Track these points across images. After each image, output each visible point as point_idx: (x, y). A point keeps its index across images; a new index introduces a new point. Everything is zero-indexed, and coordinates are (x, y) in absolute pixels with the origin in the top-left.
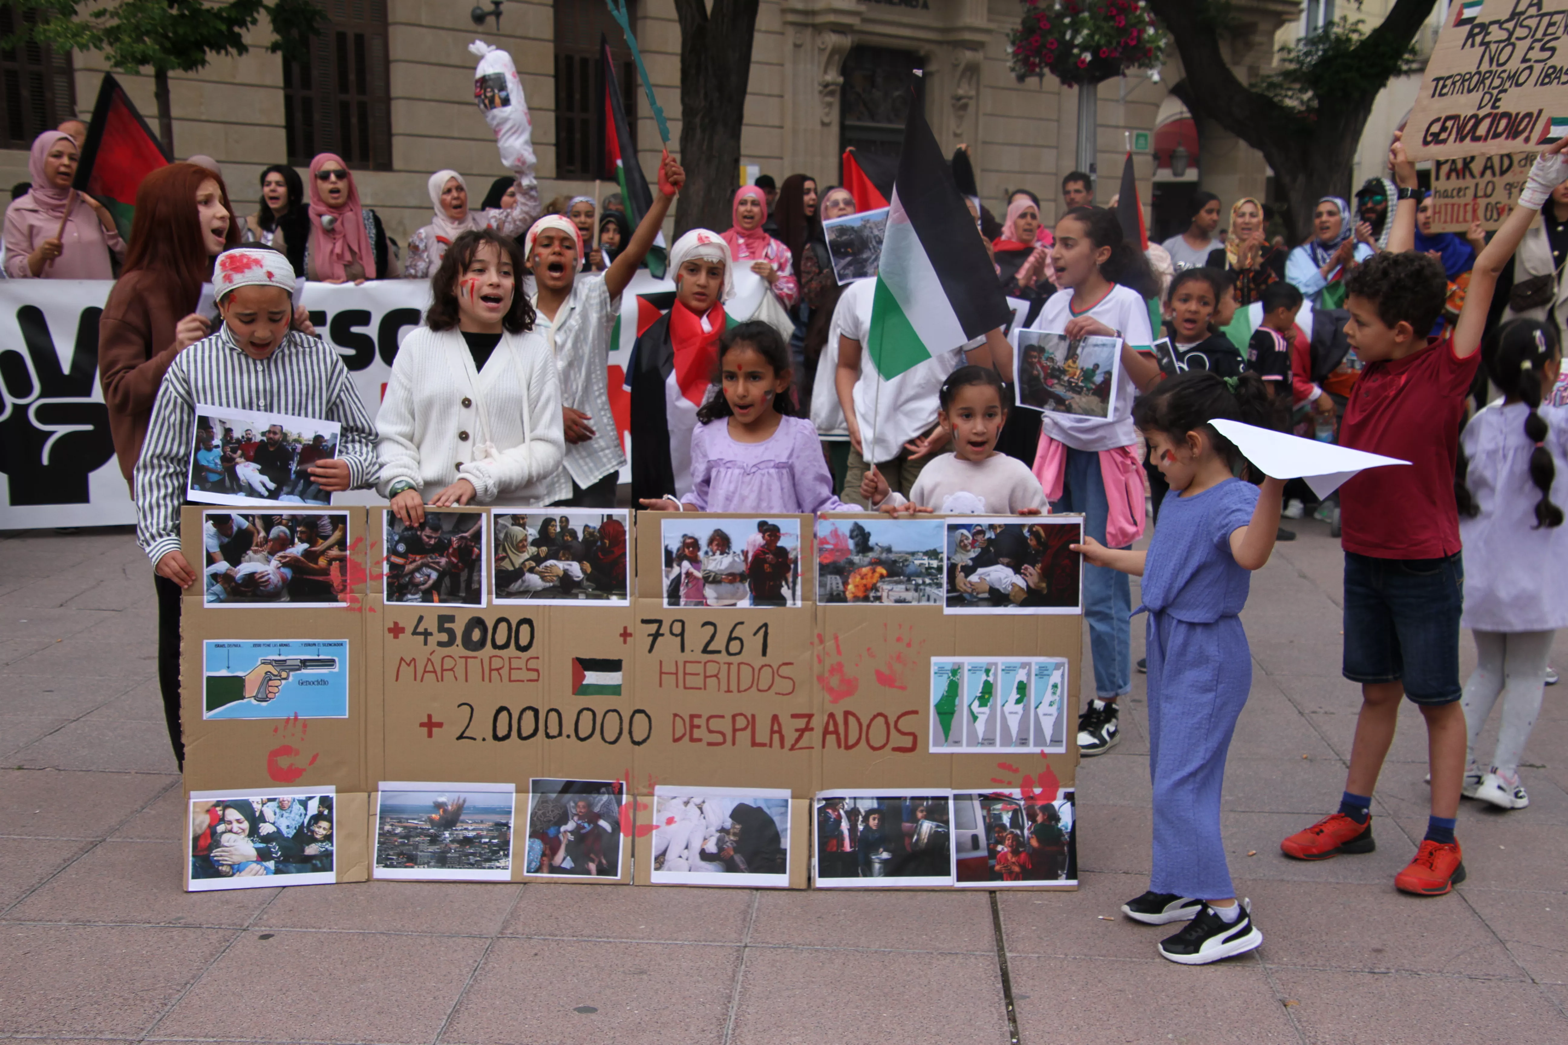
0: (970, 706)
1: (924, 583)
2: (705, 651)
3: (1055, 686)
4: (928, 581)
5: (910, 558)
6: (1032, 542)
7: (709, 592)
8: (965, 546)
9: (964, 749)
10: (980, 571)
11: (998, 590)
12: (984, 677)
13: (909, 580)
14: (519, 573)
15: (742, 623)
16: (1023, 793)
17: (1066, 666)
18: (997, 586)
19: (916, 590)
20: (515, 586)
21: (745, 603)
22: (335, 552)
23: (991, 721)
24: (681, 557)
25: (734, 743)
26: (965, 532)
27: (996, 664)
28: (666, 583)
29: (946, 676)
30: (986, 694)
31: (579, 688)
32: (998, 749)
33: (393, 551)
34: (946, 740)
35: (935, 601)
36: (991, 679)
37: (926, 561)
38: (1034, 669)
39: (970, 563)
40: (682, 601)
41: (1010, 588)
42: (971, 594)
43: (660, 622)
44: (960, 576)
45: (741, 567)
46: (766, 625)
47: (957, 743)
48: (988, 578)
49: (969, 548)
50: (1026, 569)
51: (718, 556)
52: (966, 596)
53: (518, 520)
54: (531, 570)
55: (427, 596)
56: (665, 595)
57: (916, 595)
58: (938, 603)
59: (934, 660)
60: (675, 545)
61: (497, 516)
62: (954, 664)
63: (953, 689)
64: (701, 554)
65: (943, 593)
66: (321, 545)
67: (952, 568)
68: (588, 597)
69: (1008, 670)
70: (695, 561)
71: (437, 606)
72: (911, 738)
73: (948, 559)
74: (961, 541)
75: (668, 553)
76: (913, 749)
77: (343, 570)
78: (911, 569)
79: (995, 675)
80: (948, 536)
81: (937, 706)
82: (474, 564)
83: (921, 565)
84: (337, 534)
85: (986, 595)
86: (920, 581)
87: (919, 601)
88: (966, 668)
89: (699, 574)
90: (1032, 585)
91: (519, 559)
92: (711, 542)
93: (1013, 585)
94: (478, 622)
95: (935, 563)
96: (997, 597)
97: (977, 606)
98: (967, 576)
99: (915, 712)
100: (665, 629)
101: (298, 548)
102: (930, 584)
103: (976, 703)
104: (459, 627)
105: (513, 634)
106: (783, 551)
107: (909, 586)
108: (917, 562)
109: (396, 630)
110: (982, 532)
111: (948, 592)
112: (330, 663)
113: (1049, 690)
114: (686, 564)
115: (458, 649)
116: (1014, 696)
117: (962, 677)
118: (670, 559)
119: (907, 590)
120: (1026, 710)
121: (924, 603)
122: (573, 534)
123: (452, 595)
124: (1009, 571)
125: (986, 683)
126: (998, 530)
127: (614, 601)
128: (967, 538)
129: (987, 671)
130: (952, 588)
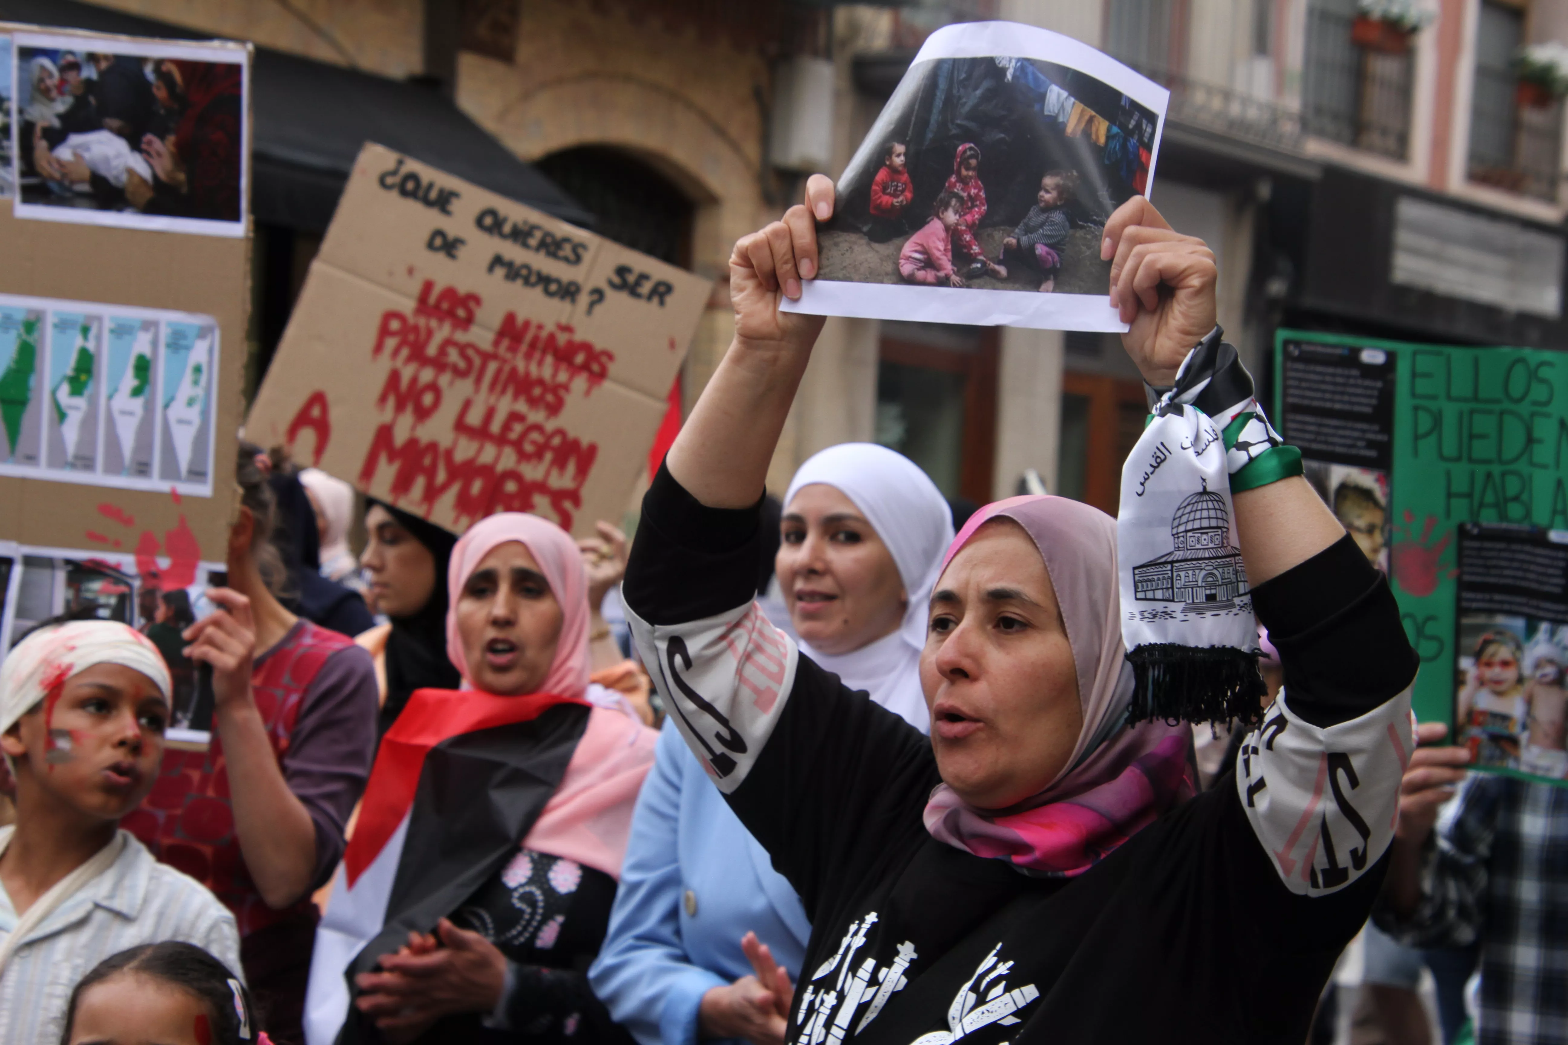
0: (54, 393)
3: (198, 370)
6: (160, 93)
8: (46, 91)
9: (42, 471)
10: (74, 139)
11: (105, 179)
12: (79, 342)
16: (140, 564)
17: (217, 334)
23: (89, 423)
26: (46, 62)
27: (99, 319)
29: (14, 332)
30: (83, 372)
32: (99, 477)
34: (13, 453)
36: (91, 346)
38: (164, 334)
39: (56, 123)
41: (124, 178)
42: (60, 182)
44: (42, 145)
47: (31, 459)
48: (87, 155)
49: (54, 93)
50: (150, 143)
52: (54, 186)
58: (6, 196)
62: (30, 311)
63: (27, 357)
69: (122, 331)
73: (20, 112)
74: (41, 80)
79: (99, 338)
80: (18, 68)
85: (85, 188)
88: (50, 321)
90: (162, 175)
93: (131, 172)
96: (104, 192)
97: (72, 206)
98: (52, 148)
103: (65, 389)
110: (75, 66)
113: (188, 376)
116: (130, 380)
117: (42, 337)
120: (149, 409)
124: (122, 145)
125: (83, 351)
126: (104, 65)
128: (51, 75)
129: (85, 331)
130: (29, 168)
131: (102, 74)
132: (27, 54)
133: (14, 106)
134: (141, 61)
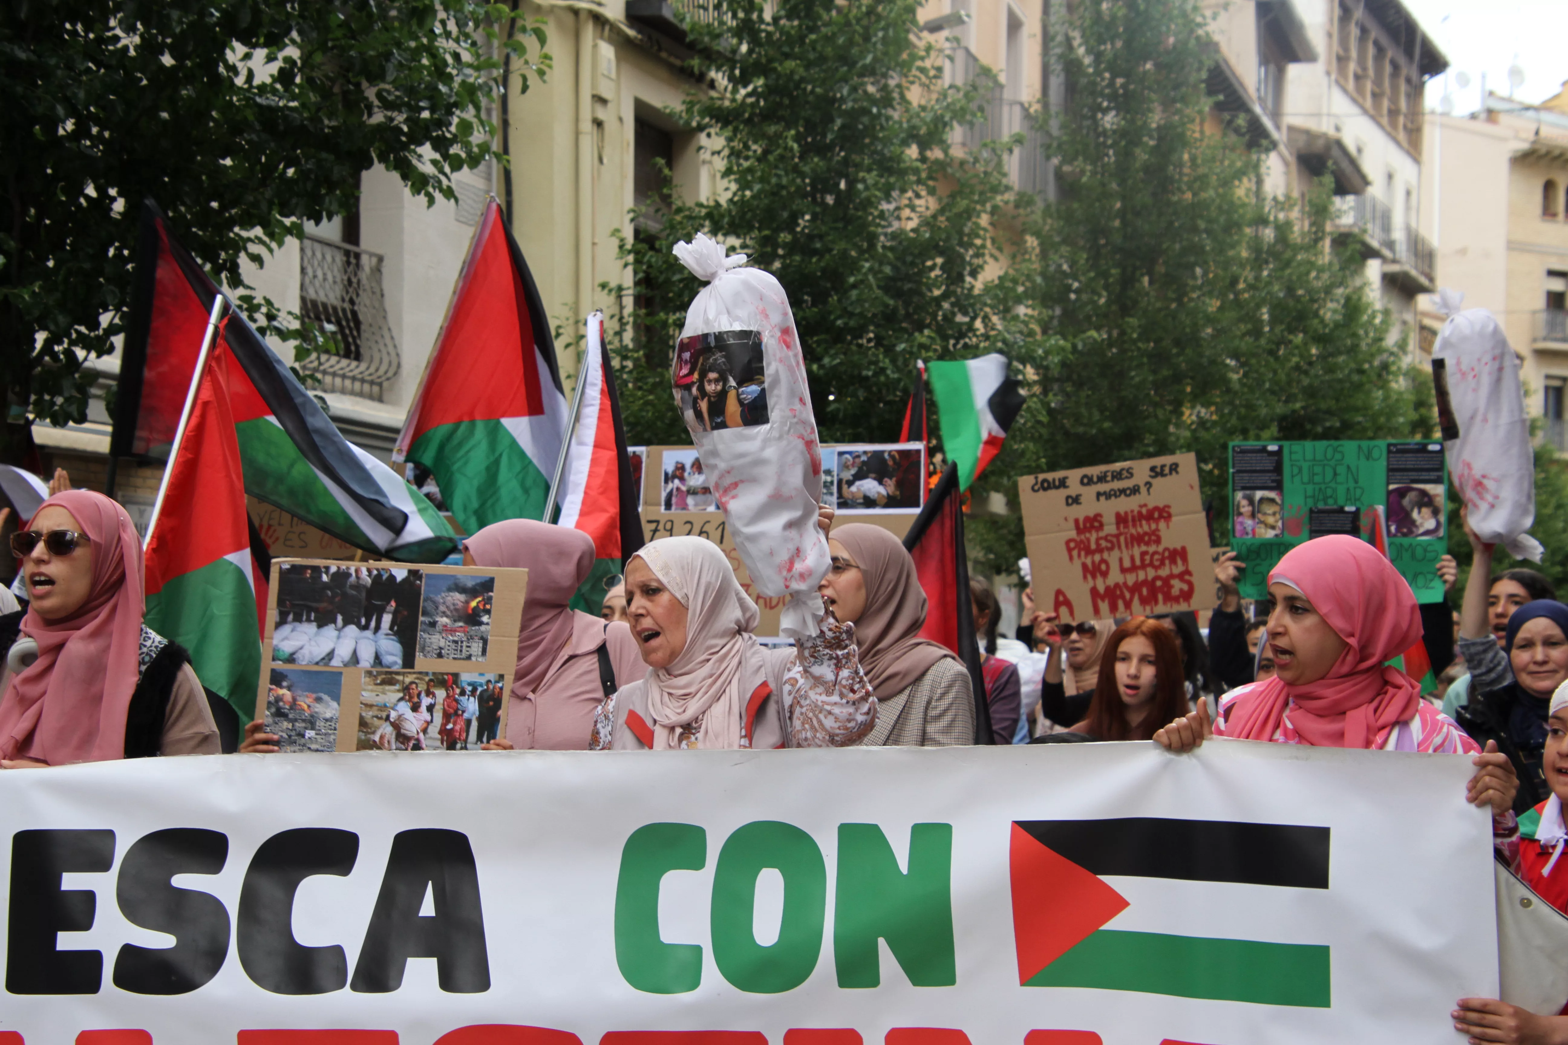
4: (826, 491)
6: (891, 463)
7: (690, 500)
8: (848, 467)
10: (858, 483)
11: (869, 497)
15: (709, 522)
18: (868, 494)
21: (711, 508)
24: (674, 478)
26: (848, 457)
37: (825, 476)
39: (851, 478)
40: (673, 508)
41: (876, 496)
42: (851, 500)
43: (658, 522)
44: (845, 487)
46: (723, 522)
48: (862, 488)
49: (850, 467)
50: (886, 482)
51: (696, 475)
52: (849, 502)
64: (686, 475)
67: (840, 482)
70: (682, 479)
73: (838, 475)
74: (846, 463)
83: (822, 479)
85: (861, 501)
86: (822, 489)
89: (684, 488)
90: (890, 494)
92: (693, 466)
93: (879, 493)
96: (869, 503)
98: (849, 487)
100: (661, 527)
108: (820, 477)
110: (859, 457)
114: (677, 481)
124: (875, 483)
126: (869, 455)
128: (849, 461)
130: (840, 496)
131: (868, 459)
134: (883, 452)
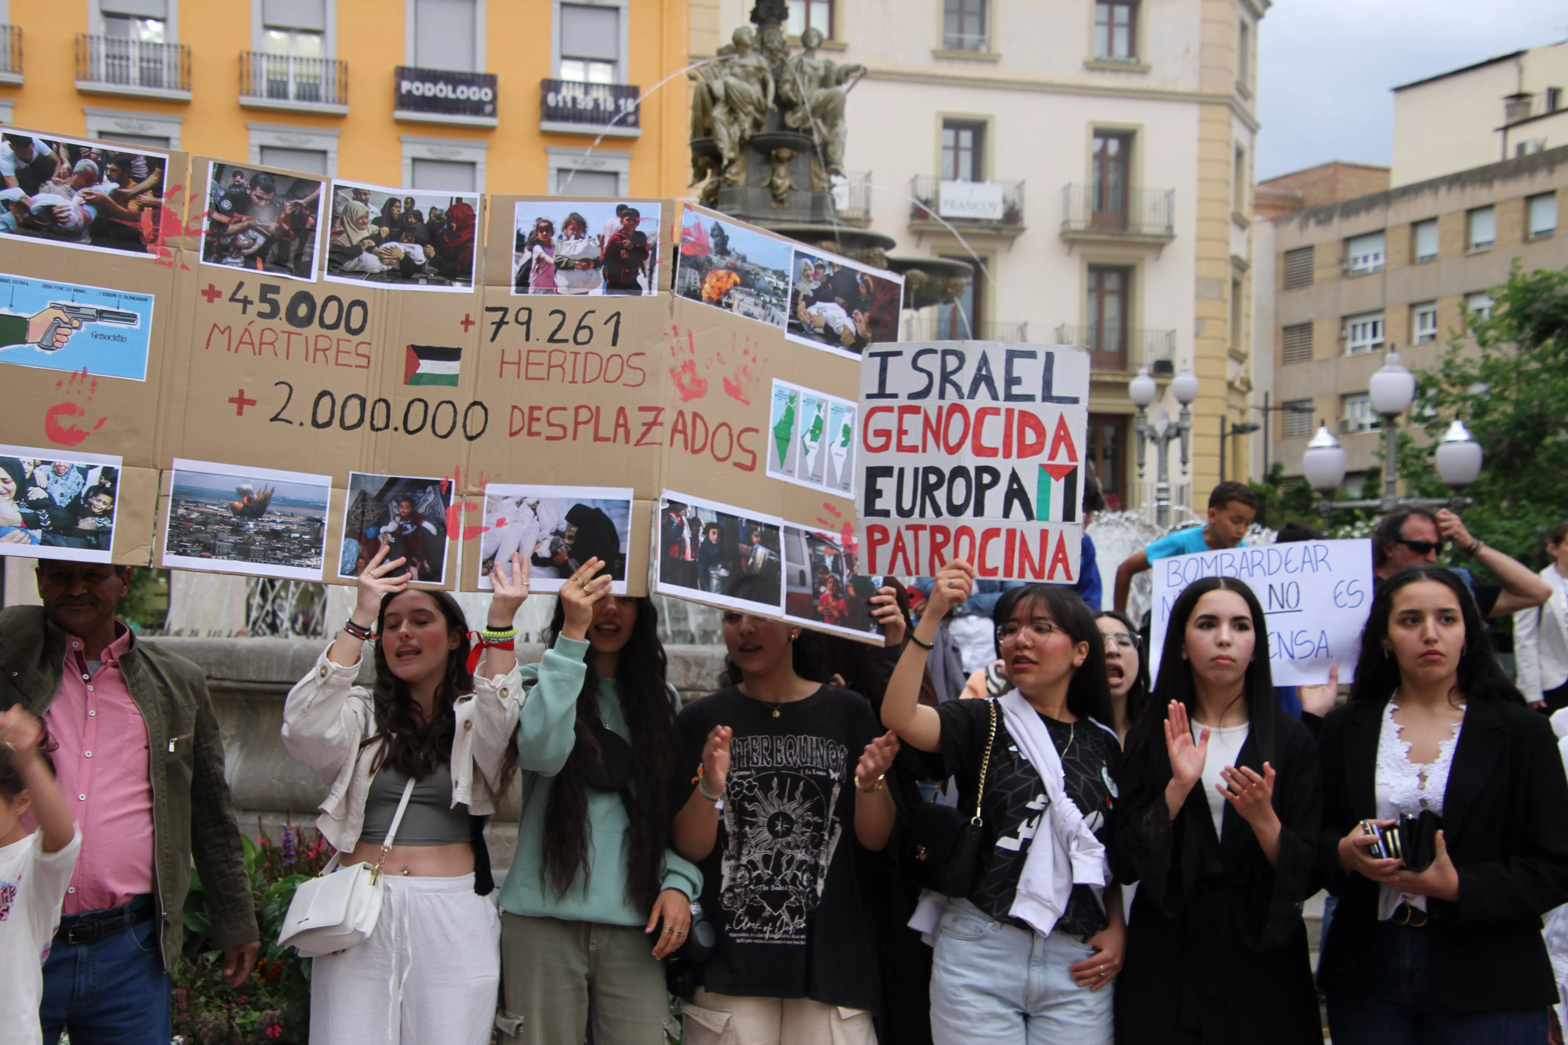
0: (803, 437)
1: (771, 301)
2: (551, 340)
4: (774, 301)
5: (762, 273)
6: (863, 290)
7: (561, 279)
8: (808, 276)
9: (795, 480)
10: (819, 304)
11: (831, 329)
12: (816, 412)
13: (758, 295)
14: (355, 251)
15: (593, 312)
16: (843, 539)
18: (831, 324)
19: (763, 307)
20: (350, 265)
21: (598, 292)
22: (148, 197)
23: (820, 457)
24: (533, 242)
25: (575, 438)
26: (809, 262)
27: (826, 401)
28: (515, 269)
29: (784, 401)
30: (817, 429)
31: (412, 377)
32: (823, 488)
33: (216, 207)
34: (781, 467)
35: (778, 323)
36: (822, 415)
37: (774, 280)
38: (857, 415)
39: (811, 294)
40: (531, 289)
41: (842, 330)
42: (809, 326)
43: (505, 310)
44: (802, 304)
45: (596, 253)
46: (618, 314)
47: (790, 472)
48: (824, 314)
49: (811, 278)
50: (856, 314)
51: (572, 241)
52: (806, 327)
53: (359, 195)
54: (370, 250)
55: (250, 261)
56: (513, 282)
57: (763, 312)
58: (780, 327)
59: (776, 381)
60: (527, 229)
61: (337, 188)
62: (792, 391)
63: (790, 415)
64: (555, 239)
65: (785, 317)
66: (133, 188)
67: (796, 294)
68: (430, 282)
69: (837, 410)
70: (547, 245)
71: (261, 274)
72: (750, 456)
73: (794, 284)
74: (805, 270)
75: (520, 237)
76: (751, 468)
77: (156, 218)
78: (760, 284)
79: (826, 411)
80: (795, 262)
81: (775, 429)
82: (306, 233)
83: (770, 282)
84: (152, 179)
85: (821, 331)
86: (768, 300)
87: (764, 319)
88: (802, 398)
89: (551, 260)
90: (860, 333)
91: (357, 236)
92: (566, 226)
93: (845, 327)
94: (304, 297)
95: (781, 285)
96: (830, 336)
97: (813, 339)
98: (807, 306)
99: (756, 430)
100: (510, 317)
101: (106, 187)
102: (775, 305)
104: (284, 300)
105: (345, 315)
106: (642, 236)
107: (758, 301)
108: (767, 279)
109: (212, 294)
110: (823, 267)
111: (791, 317)
112: (130, 318)
114: (538, 249)
115: (280, 323)
116: (840, 438)
117: (798, 406)
118: (522, 244)
119: (756, 305)
120: (849, 453)
121: (768, 323)
122: (419, 215)
123: (279, 264)
124: (842, 312)
125: (818, 417)
126: (836, 270)
127: (458, 288)
128: (810, 269)
130: (794, 315)
131: (835, 274)
132: (799, 255)
133: (791, 280)
134: (855, 272)
